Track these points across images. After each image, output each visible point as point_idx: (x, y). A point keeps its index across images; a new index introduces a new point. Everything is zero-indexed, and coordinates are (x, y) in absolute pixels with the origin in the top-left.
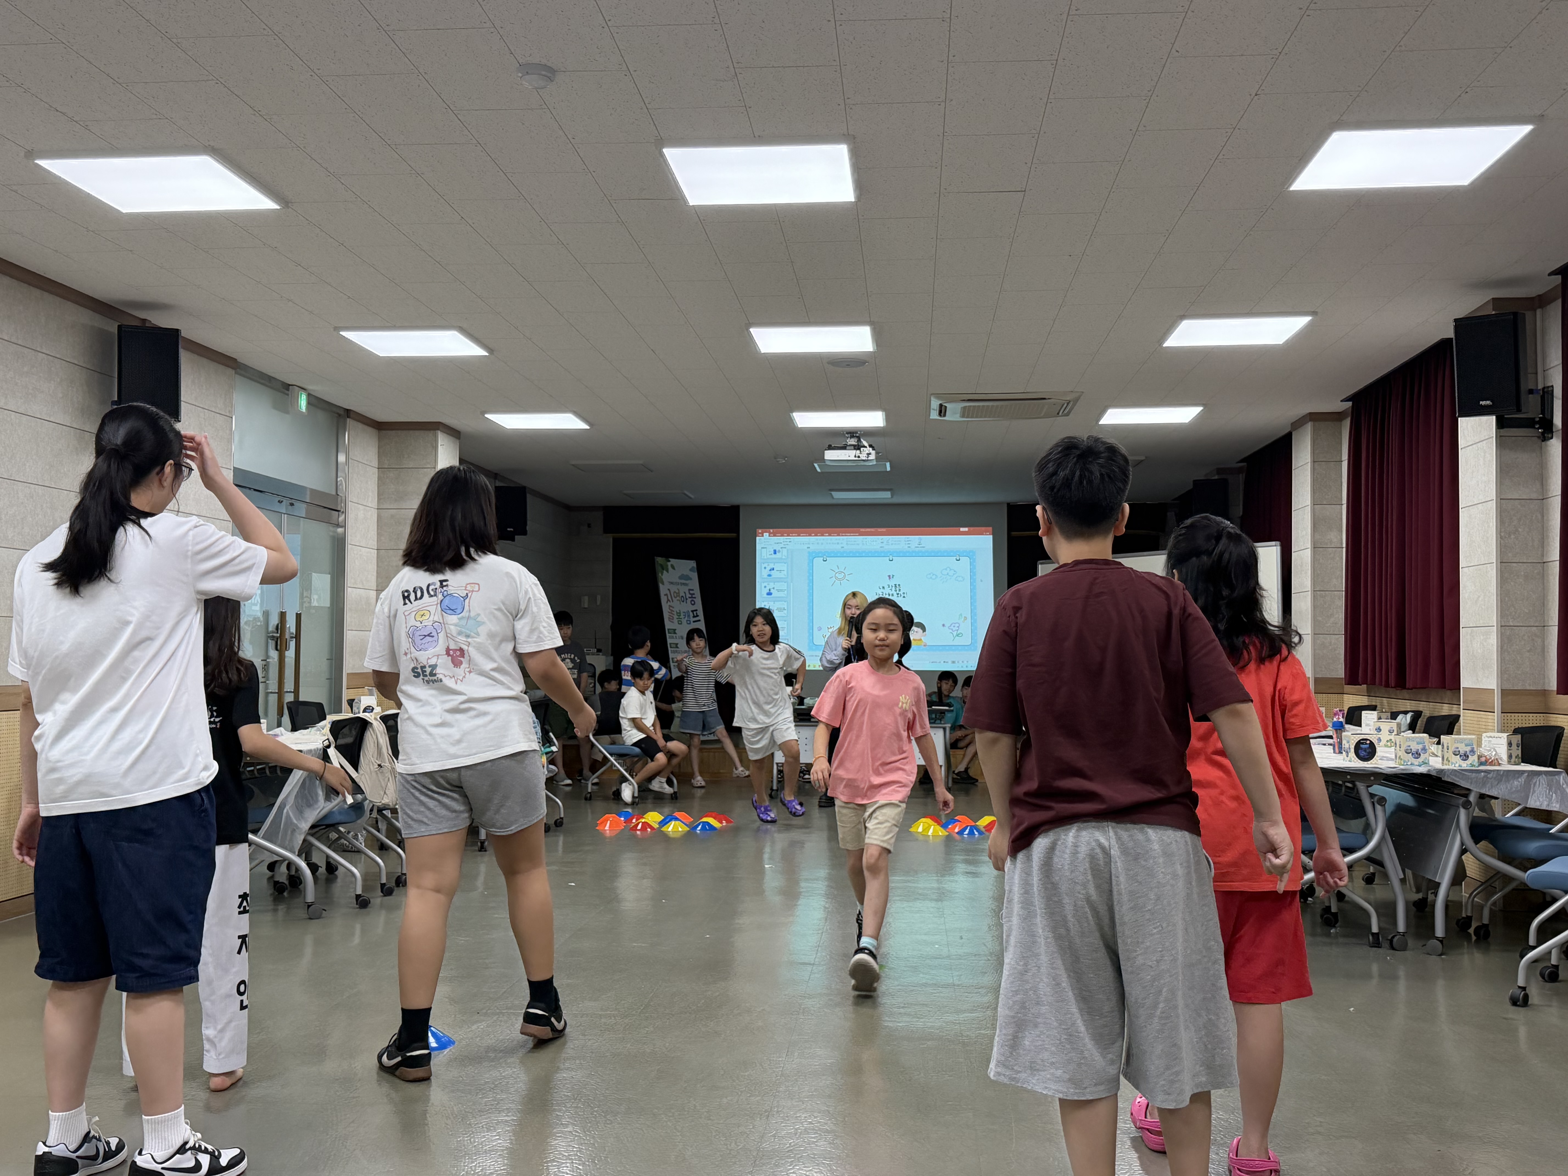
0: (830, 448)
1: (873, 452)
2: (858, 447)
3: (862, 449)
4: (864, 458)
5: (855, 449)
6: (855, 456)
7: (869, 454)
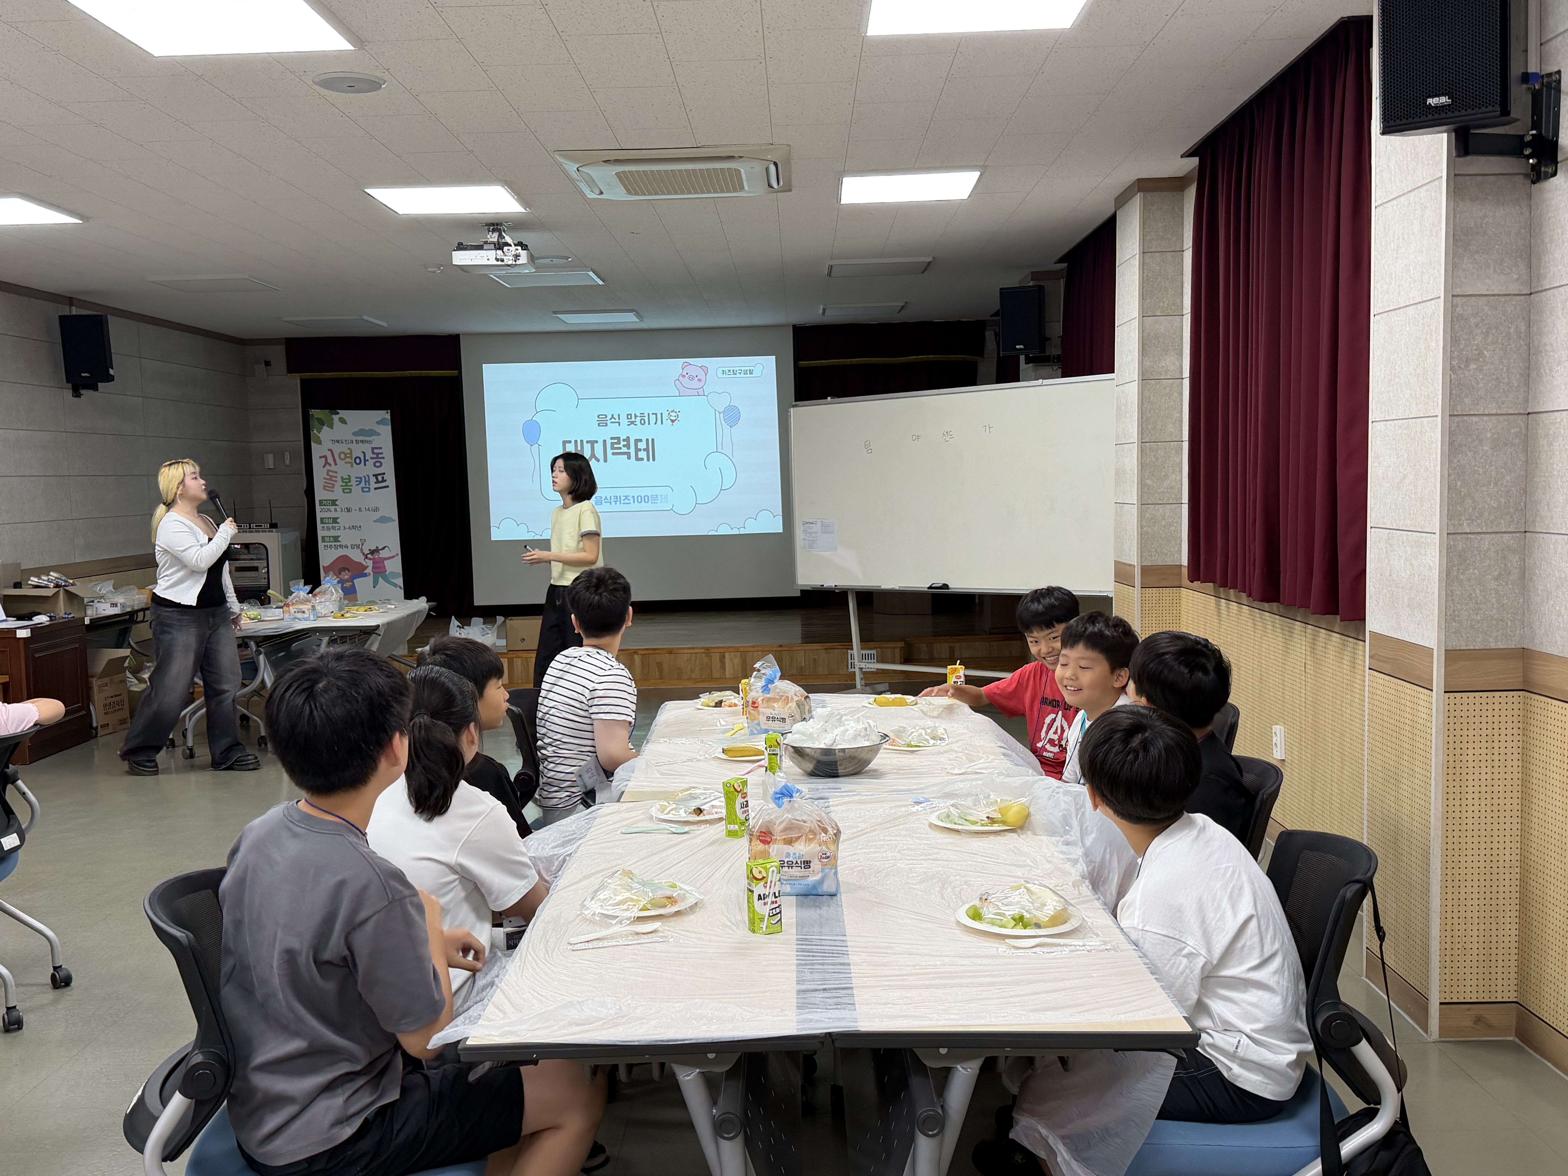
0: (461, 247)
1: (523, 253)
2: (500, 246)
3: (506, 248)
4: (510, 262)
5: (496, 249)
6: (497, 260)
7: (517, 256)
